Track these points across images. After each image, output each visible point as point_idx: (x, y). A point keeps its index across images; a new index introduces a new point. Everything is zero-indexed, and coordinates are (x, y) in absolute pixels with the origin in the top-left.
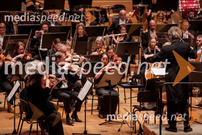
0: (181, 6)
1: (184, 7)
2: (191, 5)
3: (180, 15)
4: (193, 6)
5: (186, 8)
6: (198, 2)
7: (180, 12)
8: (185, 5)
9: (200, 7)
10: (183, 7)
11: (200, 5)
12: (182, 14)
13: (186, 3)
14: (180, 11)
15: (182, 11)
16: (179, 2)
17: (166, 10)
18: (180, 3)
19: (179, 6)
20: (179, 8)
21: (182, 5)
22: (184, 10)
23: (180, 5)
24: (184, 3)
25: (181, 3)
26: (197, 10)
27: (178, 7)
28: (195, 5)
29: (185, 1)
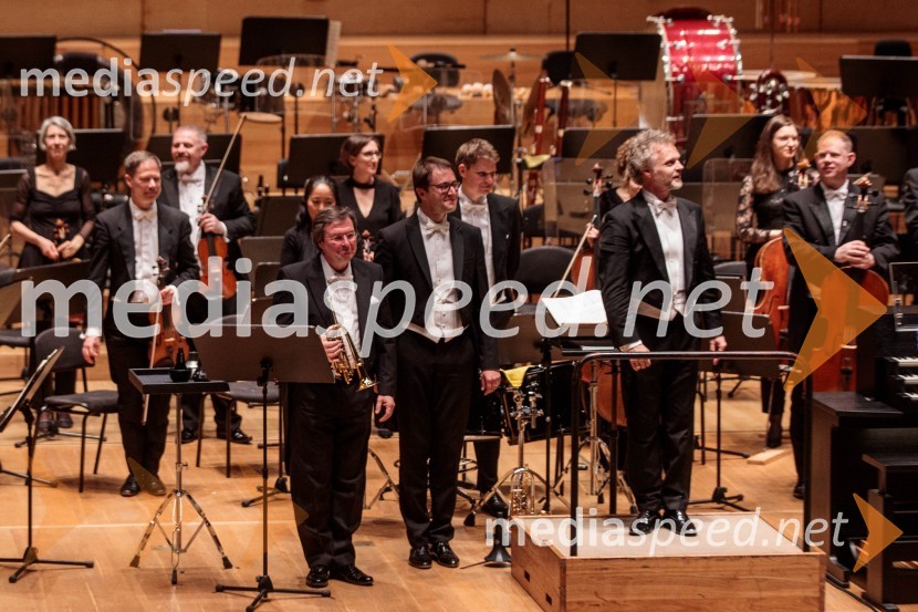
0: (673, 62)
1: (681, 65)
2: (708, 58)
3: (668, 93)
4: (716, 63)
5: (690, 71)
6: (735, 48)
7: (667, 83)
8: (685, 59)
9: (744, 68)
10: (678, 66)
11: (743, 59)
12: (675, 89)
13: (689, 52)
14: (669, 78)
15: (674, 79)
16: (662, 45)
17: (614, 76)
18: (667, 50)
19: (663, 63)
20: (663, 70)
21: (674, 58)
22: (681, 77)
23: (666, 58)
24: (681, 52)
25: (673, 49)
26: (729, 77)
27: (659, 65)
28: (722, 58)
29: (688, 43)
